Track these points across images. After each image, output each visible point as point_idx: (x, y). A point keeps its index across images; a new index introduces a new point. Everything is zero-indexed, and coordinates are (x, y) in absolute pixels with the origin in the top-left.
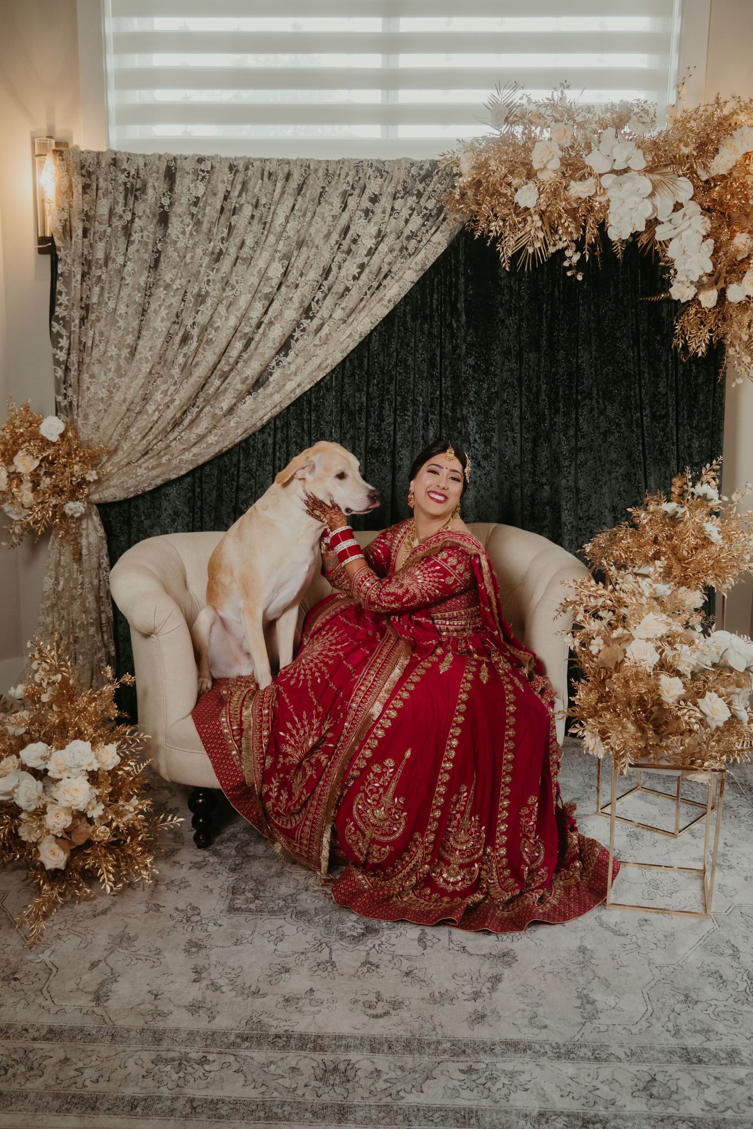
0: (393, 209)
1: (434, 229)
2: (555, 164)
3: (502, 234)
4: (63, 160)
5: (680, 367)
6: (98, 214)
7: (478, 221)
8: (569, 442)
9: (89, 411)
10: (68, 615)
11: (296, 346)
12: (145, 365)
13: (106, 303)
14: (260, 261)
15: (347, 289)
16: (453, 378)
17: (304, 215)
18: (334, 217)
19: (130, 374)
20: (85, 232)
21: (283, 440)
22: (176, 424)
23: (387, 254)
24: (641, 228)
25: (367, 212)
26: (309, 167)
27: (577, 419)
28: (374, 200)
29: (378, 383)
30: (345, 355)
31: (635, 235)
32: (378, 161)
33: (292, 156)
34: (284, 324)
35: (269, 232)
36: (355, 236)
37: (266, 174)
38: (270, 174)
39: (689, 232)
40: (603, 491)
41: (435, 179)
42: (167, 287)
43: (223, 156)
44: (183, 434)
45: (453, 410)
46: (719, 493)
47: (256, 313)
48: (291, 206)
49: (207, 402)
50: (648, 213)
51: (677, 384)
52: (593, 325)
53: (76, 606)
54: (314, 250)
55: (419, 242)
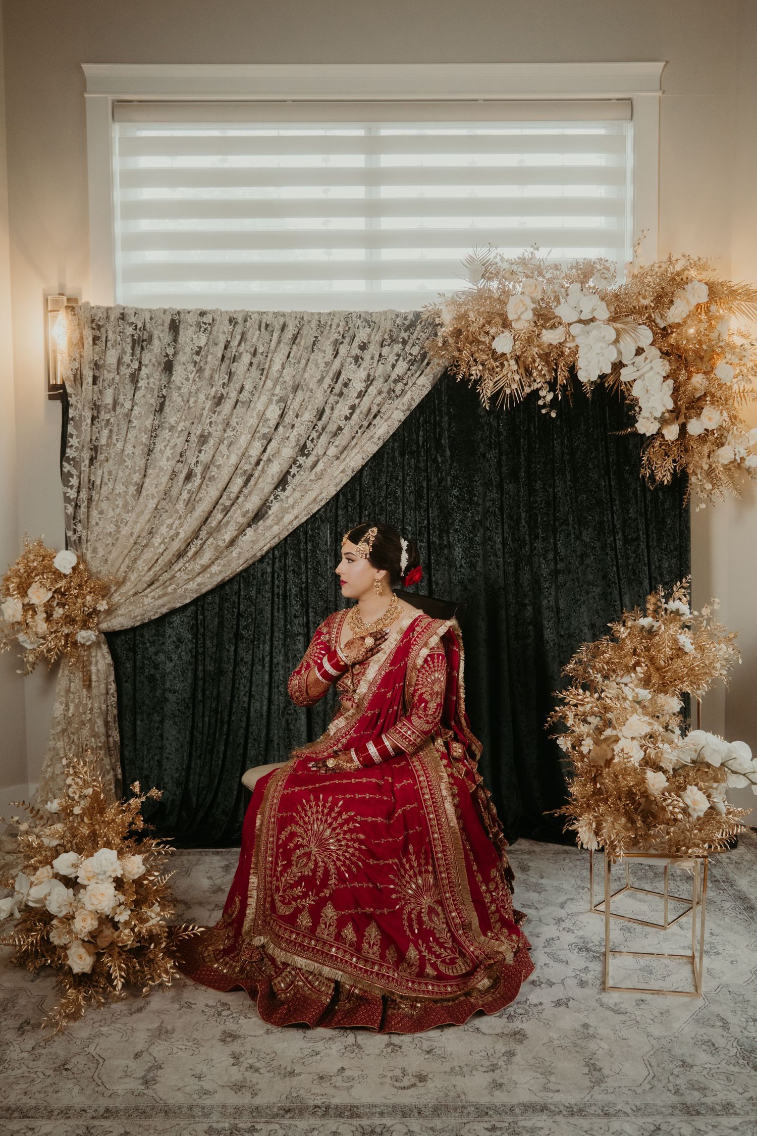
0: (380, 355)
1: (419, 373)
2: (529, 315)
3: (481, 377)
4: (75, 315)
5: (648, 494)
6: (107, 363)
7: (459, 365)
8: (549, 565)
9: (98, 545)
10: (78, 739)
11: (293, 482)
12: (151, 501)
13: (115, 445)
14: (259, 404)
15: (340, 429)
16: (439, 508)
17: (299, 362)
18: (327, 364)
19: (137, 510)
20: (95, 380)
21: (281, 569)
22: (180, 555)
23: (376, 396)
24: (608, 370)
25: (357, 359)
26: (303, 318)
27: (555, 544)
28: (363, 347)
29: (370, 514)
30: (339, 488)
31: (603, 377)
32: (366, 312)
33: (287, 309)
34: (282, 462)
35: (267, 377)
36: (346, 380)
37: (263, 325)
38: (267, 326)
39: (651, 374)
40: (582, 610)
41: (419, 328)
42: (172, 428)
43: (223, 310)
44: (187, 565)
45: (440, 537)
46: (690, 609)
47: (255, 451)
48: (287, 354)
49: (210, 534)
50: (614, 357)
51: (646, 511)
52: (567, 457)
53: (86, 732)
54: (308, 393)
55: (406, 384)
